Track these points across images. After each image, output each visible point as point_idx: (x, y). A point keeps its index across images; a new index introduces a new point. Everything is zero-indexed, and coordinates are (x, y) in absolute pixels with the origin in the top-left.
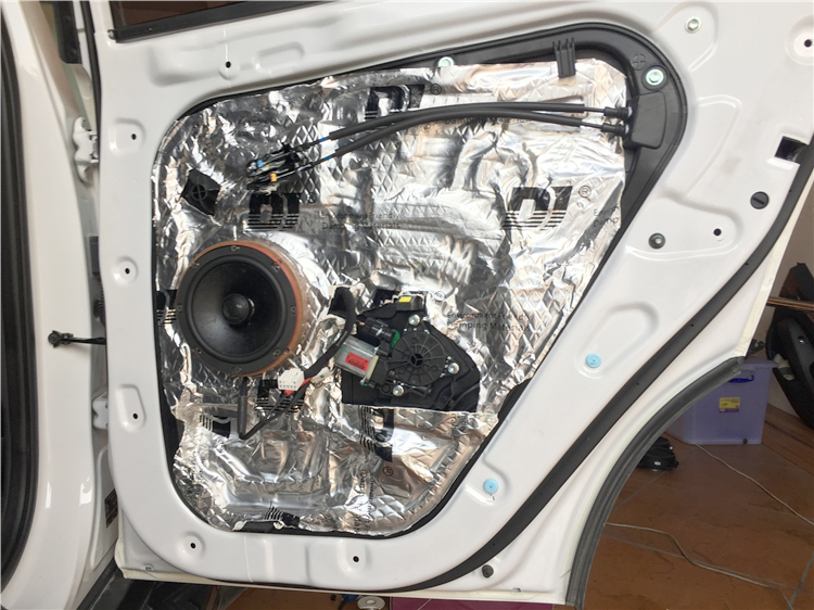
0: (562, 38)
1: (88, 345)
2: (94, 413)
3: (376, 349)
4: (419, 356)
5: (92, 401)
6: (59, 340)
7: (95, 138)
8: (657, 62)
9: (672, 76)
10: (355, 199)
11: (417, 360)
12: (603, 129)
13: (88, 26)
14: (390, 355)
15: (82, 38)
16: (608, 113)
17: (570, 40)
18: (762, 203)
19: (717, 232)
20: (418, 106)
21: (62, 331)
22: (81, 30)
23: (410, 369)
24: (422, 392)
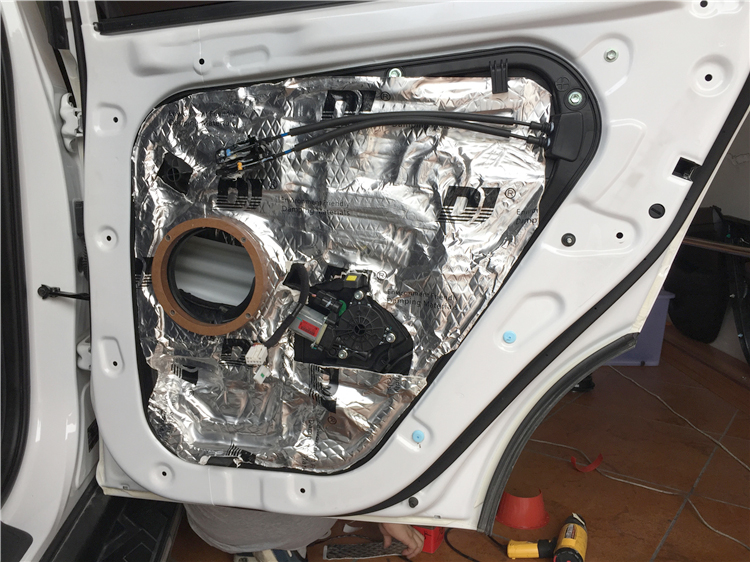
0: (498, 58)
1: (74, 300)
2: (78, 356)
3: (325, 318)
4: (362, 326)
5: (77, 345)
6: (47, 293)
7: (80, 114)
8: (578, 85)
9: (591, 99)
10: (311, 188)
11: (360, 330)
12: (528, 140)
13: (75, 17)
14: (337, 324)
15: (69, 26)
16: (532, 126)
17: (504, 61)
18: (659, 213)
19: (620, 235)
20: (370, 110)
21: (51, 285)
22: (68, 19)
23: (354, 337)
24: (364, 356)
